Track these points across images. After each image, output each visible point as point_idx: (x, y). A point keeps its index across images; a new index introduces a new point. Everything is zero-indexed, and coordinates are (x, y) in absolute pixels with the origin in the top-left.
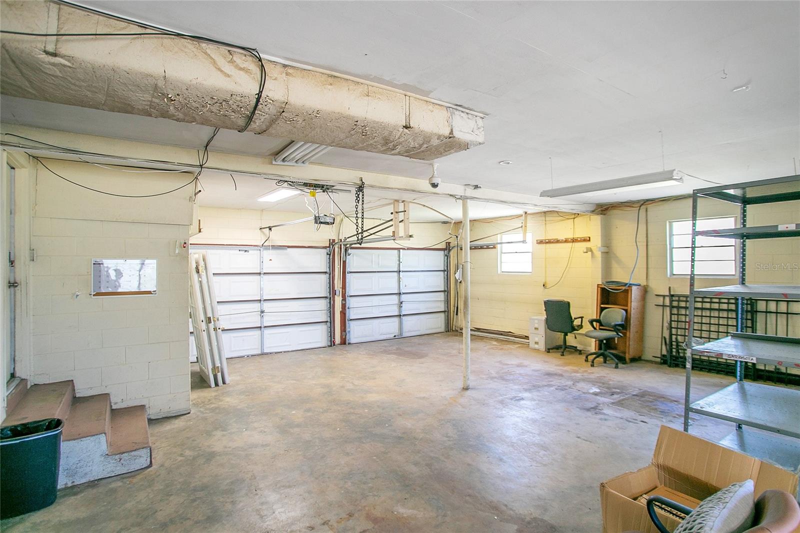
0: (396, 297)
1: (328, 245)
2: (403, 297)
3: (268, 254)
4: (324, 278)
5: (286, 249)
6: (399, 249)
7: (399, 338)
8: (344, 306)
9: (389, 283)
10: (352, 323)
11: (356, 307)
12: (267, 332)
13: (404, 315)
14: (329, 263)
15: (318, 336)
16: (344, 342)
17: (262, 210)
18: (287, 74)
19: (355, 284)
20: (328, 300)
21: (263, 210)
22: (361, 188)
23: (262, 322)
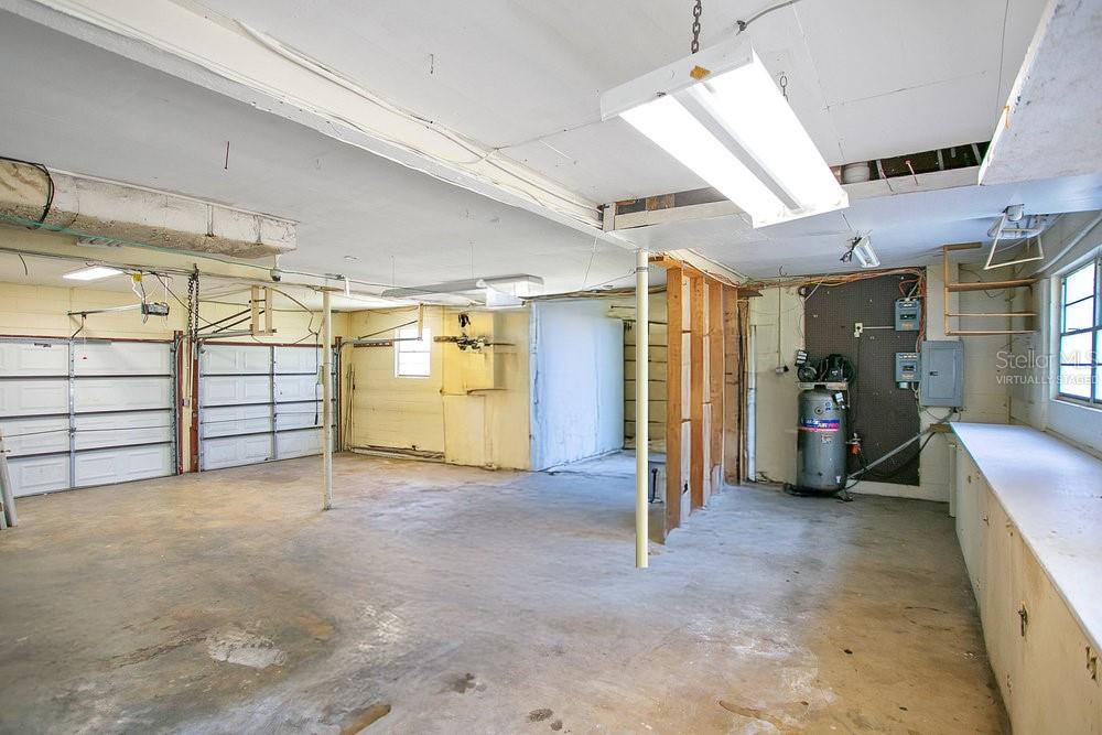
0: (268, 408)
1: (172, 338)
2: (278, 408)
3: (80, 350)
4: (167, 382)
5: (110, 343)
6: (272, 345)
7: (273, 460)
8: (195, 421)
9: (259, 390)
10: (207, 443)
11: (212, 422)
12: (79, 458)
13: (278, 432)
14: (174, 363)
15: (157, 462)
16: (195, 469)
17: (72, 288)
18: (78, 187)
19: (211, 391)
20: (172, 413)
21: (74, 287)
22: (194, 276)
23: (71, 445)
